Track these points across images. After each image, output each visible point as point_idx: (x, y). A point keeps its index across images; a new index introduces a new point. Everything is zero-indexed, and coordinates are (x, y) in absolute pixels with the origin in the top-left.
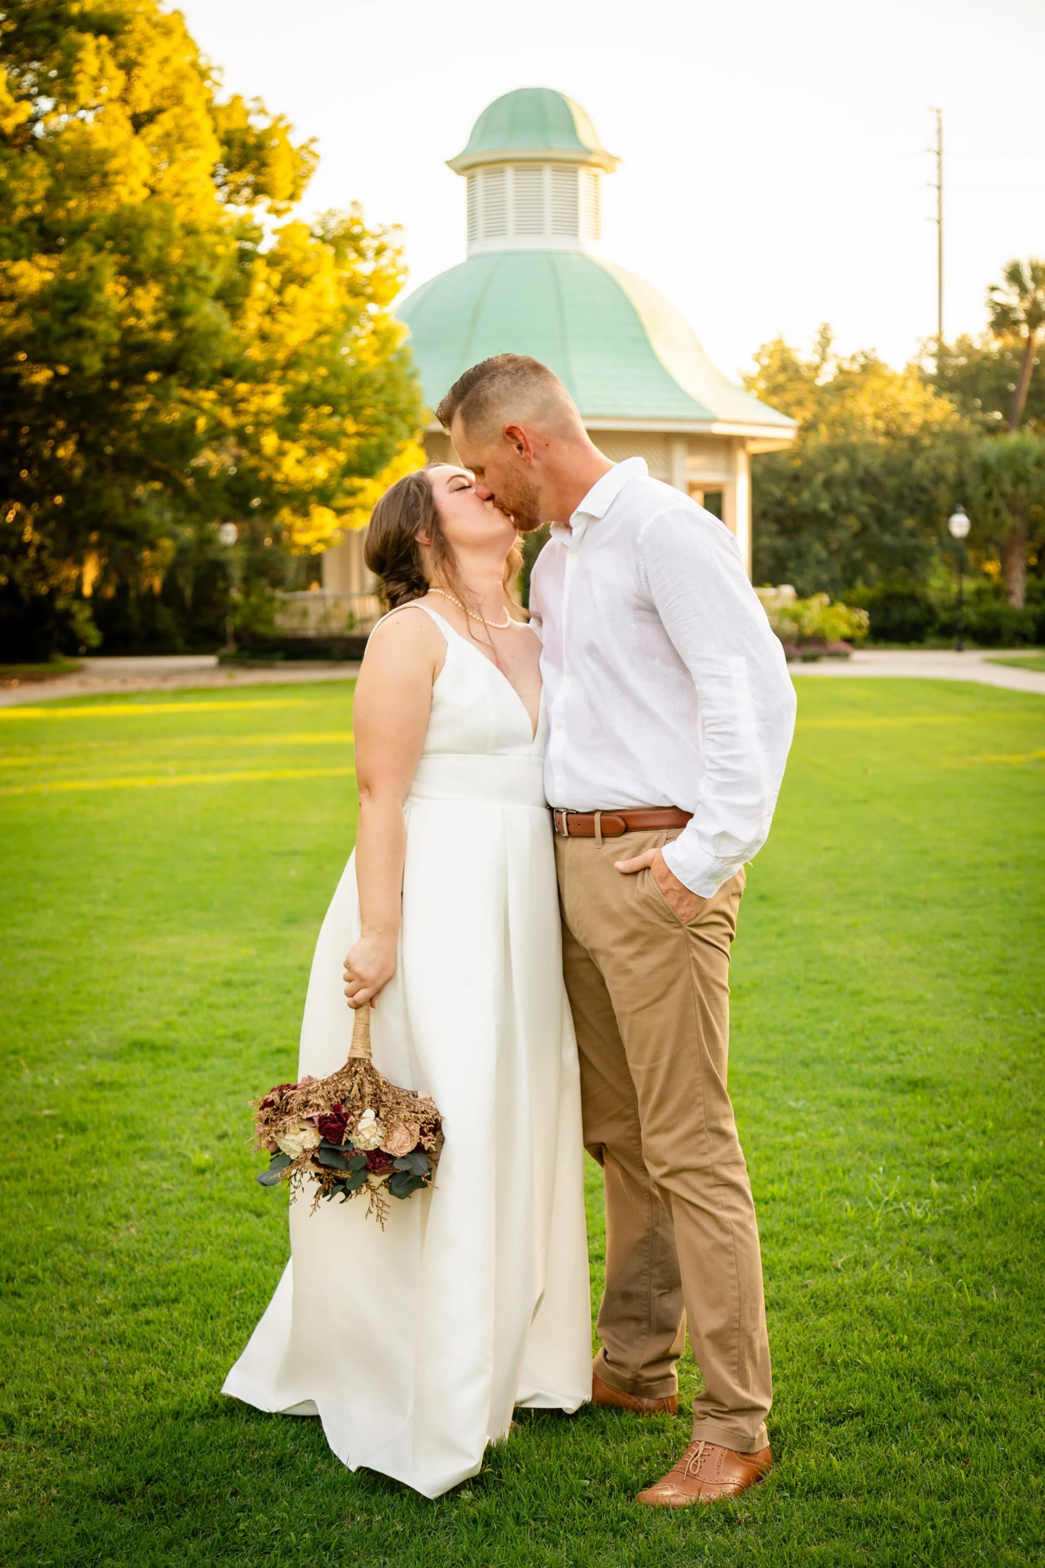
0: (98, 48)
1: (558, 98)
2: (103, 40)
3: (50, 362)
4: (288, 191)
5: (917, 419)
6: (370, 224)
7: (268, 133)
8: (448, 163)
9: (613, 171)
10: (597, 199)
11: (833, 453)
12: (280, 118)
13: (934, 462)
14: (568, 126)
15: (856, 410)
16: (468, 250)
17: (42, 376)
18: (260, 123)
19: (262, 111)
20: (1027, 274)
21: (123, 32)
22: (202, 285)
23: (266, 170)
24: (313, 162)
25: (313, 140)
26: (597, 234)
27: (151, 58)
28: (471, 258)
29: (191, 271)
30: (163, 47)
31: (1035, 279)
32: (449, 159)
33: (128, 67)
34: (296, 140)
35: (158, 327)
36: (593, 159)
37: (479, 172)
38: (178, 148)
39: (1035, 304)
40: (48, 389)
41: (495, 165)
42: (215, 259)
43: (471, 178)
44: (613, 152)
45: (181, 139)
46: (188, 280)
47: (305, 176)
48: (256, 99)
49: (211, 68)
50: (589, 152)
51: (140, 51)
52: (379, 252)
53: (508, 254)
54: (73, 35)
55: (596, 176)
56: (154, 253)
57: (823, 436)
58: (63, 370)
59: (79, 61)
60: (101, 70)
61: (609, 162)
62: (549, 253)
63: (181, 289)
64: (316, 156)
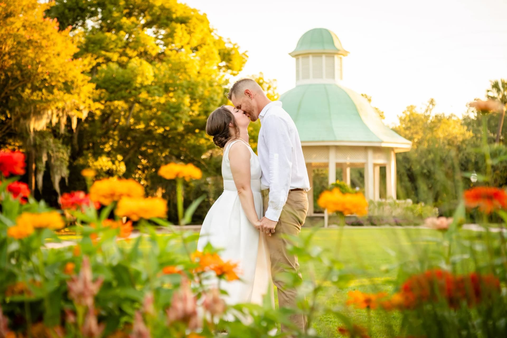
0: (182, 28)
1: (327, 31)
2: (183, 25)
3: (164, 126)
4: (238, 68)
5: (460, 139)
6: (266, 79)
7: (232, 49)
8: (290, 54)
9: (347, 55)
10: (341, 66)
11: (429, 151)
12: (235, 45)
13: (466, 155)
14: (332, 42)
15: (437, 136)
16: (296, 83)
17: (161, 130)
18: (229, 46)
19: (230, 43)
20: (500, 85)
21: (188, 22)
22: (215, 103)
23: (232, 62)
24: (246, 58)
25: (246, 52)
26: (341, 78)
27: (198, 30)
28: (298, 86)
29: (212, 99)
30: (201, 26)
31: (503, 87)
32: (290, 52)
33: (190, 33)
34: (241, 51)
35: (199, 115)
36: (340, 52)
37: (300, 58)
38: (207, 59)
39: (504, 96)
40: (162, 135)
41: (306, 55)
42: (218, 94)
43: (297, 59)
44: (346, 49)
45: (208, 57)
46: (210, 101)
47: (244, 63)
48: (228, 39)
49: (214, 29)
50: (339, 50)
51: (194, 29)
52: (269, 88)
53: (310, 85)
54: (174, 24)
55: (341, 58)
56: (200, 93)
57: (425, 146)
58: (168, 128)
59: (175, 32)
60: (183, 35)
61: (345, 53)
62: (324, 85)
63: (208, 104)
64: (247, 57)
